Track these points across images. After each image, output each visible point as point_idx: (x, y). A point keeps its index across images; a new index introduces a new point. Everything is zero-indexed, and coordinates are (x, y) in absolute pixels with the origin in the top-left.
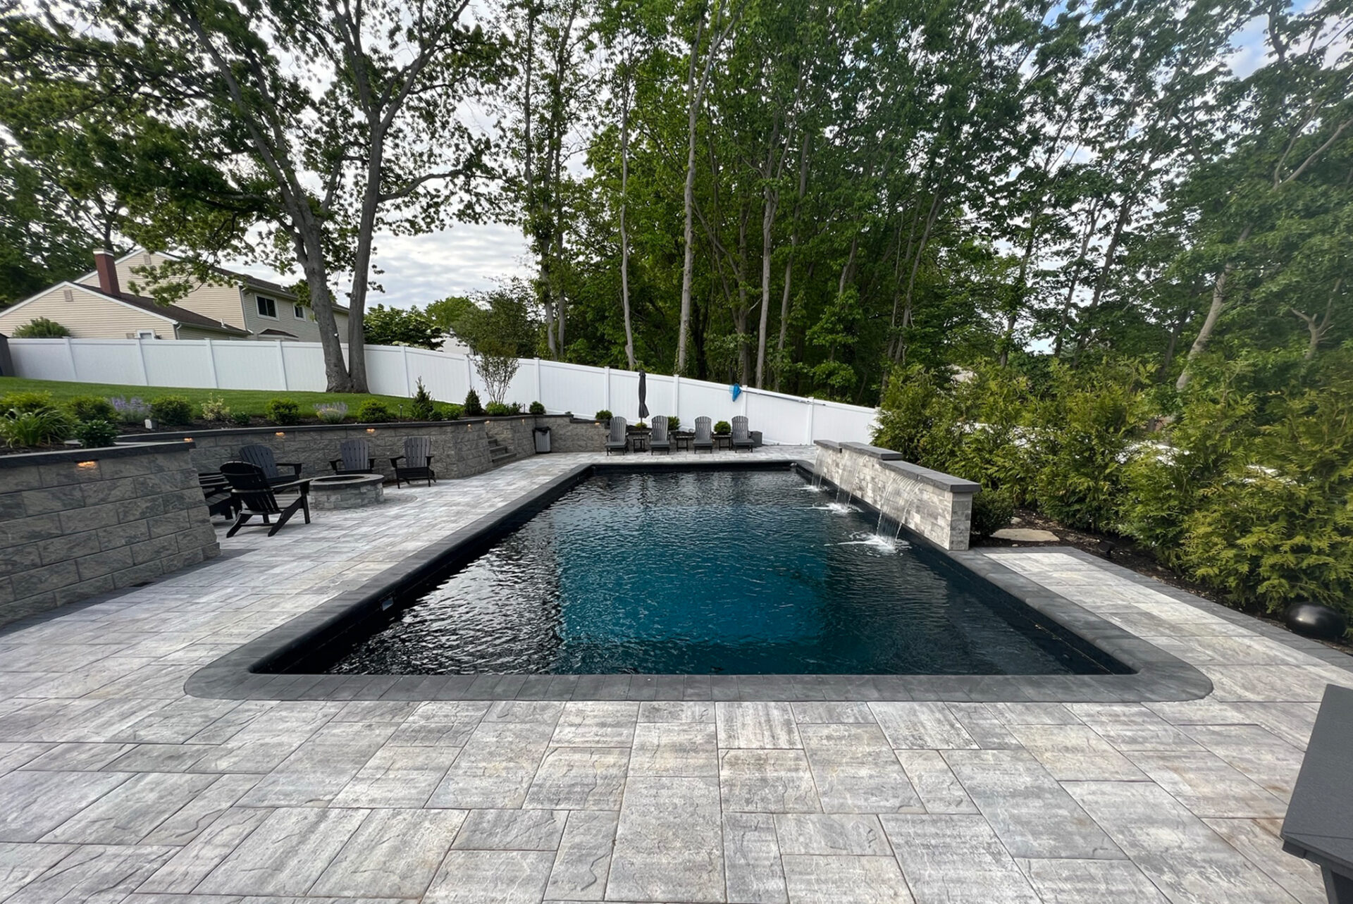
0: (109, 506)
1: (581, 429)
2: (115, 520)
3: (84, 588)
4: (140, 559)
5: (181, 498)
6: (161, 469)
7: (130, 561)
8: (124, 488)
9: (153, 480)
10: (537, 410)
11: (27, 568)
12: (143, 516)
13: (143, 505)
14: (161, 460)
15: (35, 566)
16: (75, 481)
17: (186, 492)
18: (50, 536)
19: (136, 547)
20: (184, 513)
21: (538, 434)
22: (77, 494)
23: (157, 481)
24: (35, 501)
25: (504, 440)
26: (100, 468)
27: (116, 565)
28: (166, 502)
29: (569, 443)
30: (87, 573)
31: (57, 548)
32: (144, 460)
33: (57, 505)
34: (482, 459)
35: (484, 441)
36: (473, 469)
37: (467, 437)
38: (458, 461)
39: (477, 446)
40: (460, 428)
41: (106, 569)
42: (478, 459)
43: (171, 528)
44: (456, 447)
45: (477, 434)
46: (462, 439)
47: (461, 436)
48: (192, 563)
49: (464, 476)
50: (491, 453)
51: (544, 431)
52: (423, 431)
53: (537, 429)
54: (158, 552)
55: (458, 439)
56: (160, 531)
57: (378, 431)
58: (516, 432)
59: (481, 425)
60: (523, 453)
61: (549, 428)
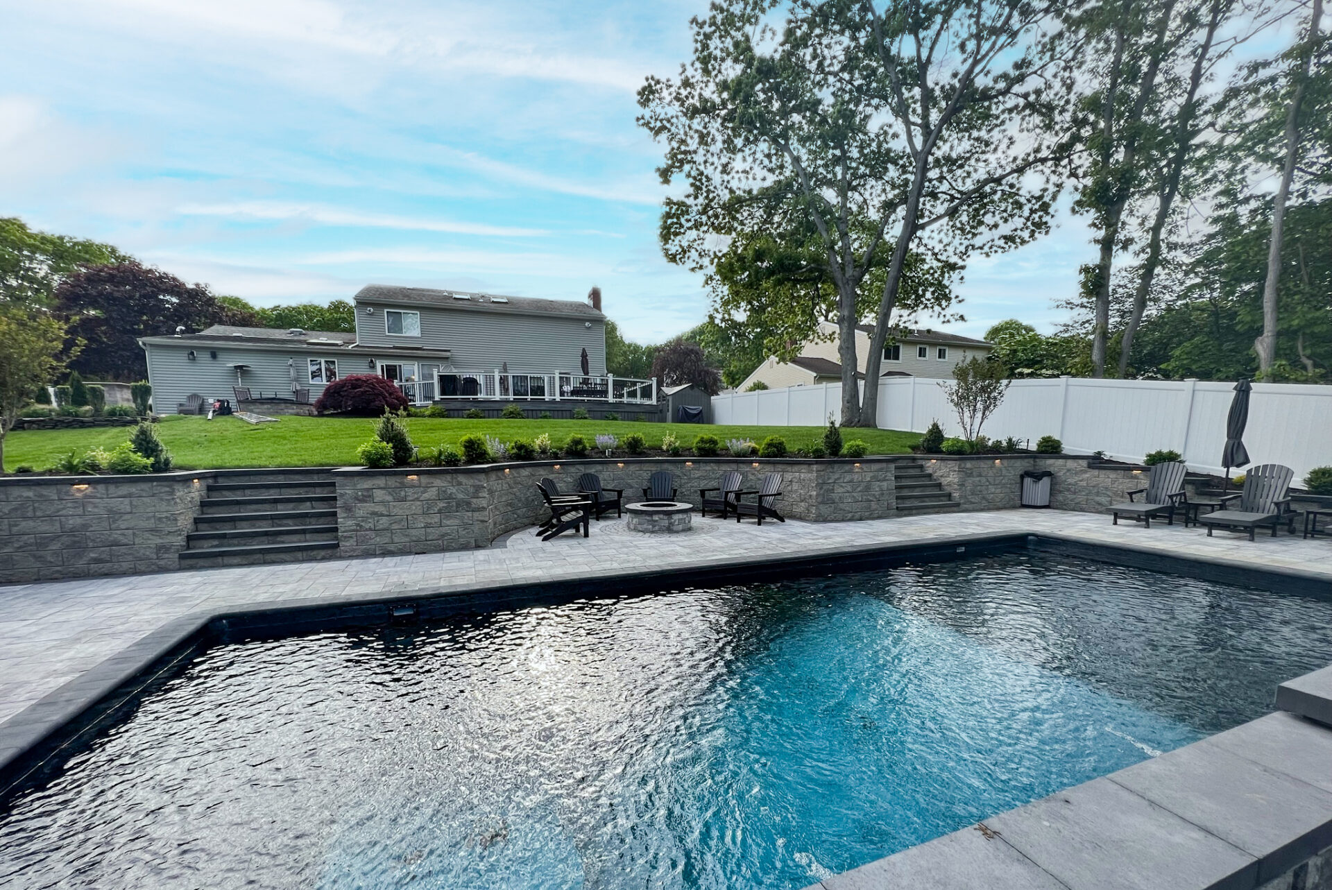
0: (419, 503)
1: (1105, 478)
2: (421, 511)
3: (392, 547)
4: (430, 538)
5: (468, 504)
6: (460, 484)
7: (423, 538)
8: (432, 493)
9: (451, 490)
10: (1050, 448)
11: (367, 530)
12: (440, 512)
13: (441, 504)
14: (461, 478)
15: (370, 529)
16: (403, 486)
17: (474, 500)
18: (382, 515)
19: (429, 530)
20: (470, 514)
21: (1028, 481)
22: (403, 493)
23: (454, 491)
24: (379, 495)
25: (949, 485)
26: (419, 480)
27: (414, 539)
28: (458, 505)
29: (1081, 498)
30: (396, 540)
31: (384, 521)
32: (449, 477)
33: (389, 498)
34: (874, 505)
35: (885, 484)
36: (850, 515)
37: (848, 478)
38: (820, 503)
39: (868, 488)
40: (836, 466)
41: (407, 539)
42: (865, 504)
43: (457, 522)
44: (821, 489)
45: (871, 474)
46: (839, 479)
47: (837, 476)
48: (465, 547)
49: (825, 521)
50: (897, 498)
51: (1037, 476)
52: (796, 468)
53: (1027, 474)
54: (443, 536)
55: (829, 479)
56: (448, 523)
57: (762, 466)
58: (971, 475)
59: (884, 465)
60: (985, 503)
61: (1049, 474)
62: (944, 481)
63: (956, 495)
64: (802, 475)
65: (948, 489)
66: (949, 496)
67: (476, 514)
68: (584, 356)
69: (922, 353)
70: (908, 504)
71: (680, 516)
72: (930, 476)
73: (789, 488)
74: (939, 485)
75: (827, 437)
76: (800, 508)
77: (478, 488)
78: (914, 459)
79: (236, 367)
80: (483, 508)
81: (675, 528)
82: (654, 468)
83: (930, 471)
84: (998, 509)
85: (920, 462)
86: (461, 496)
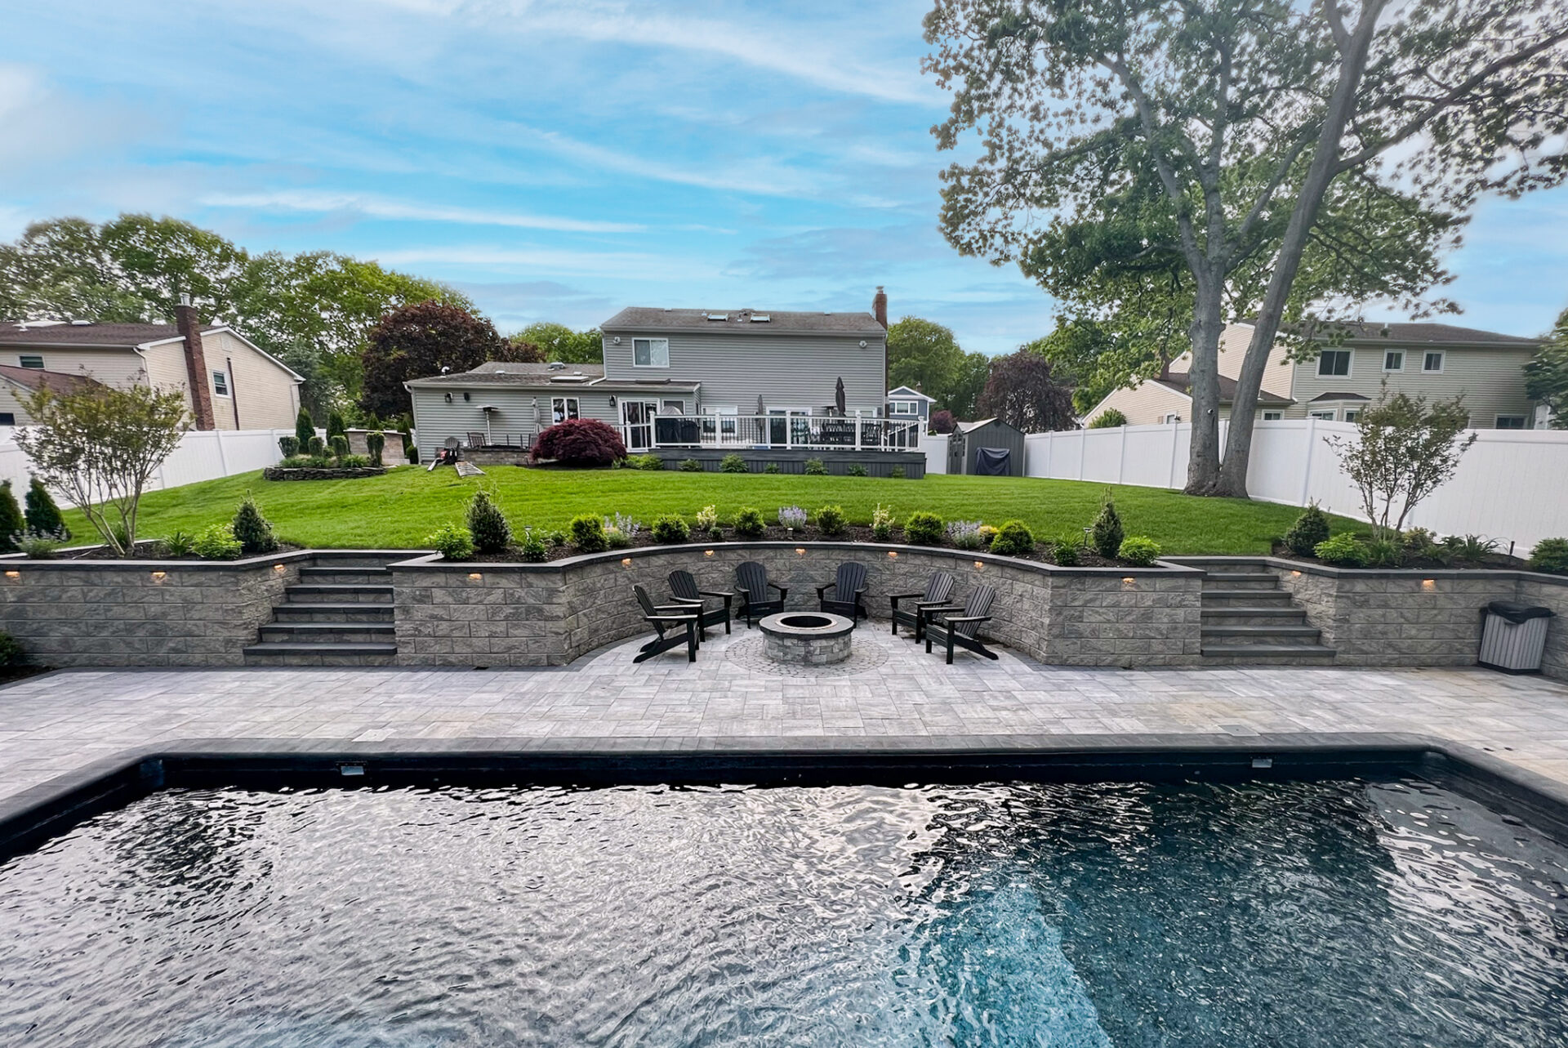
0: (481, 607)
2: (485, 617)
3: (452, 658)
4: (495, 650)
5: (540, 611)
6: (530, 585)
7: (487, 649)
8: (497, 596)
9: (520, 592)
10: (1559, 561)
11: (426, 636)
12: (506, 618)
13: (508, 610)
14: (531, 578)
15: (429, 635)
16: (465, 585)
17: (546, 607)
18: (442, 619)
19: (493, 640)
20: (541, 623)
21: (1494, 621)
22: (464, 594)
23: (523, 594)
24: (439, 595)
25: (1319, 617)
26: (483, 579)
27: (477, 650)
28: (528, 612)
30: (457, 649)
31: (444, 627)
32: (516, 577)
33: (450, 600)
34: (1156, 646)
35: (1181, 613)
36: (1109, 659)
37: (1110, 599)
38: (1056, 637)
39: (1147, 617)
40: (1089, 581)
41: (469, 650)
42: (1139, 643)
43: (526, 632)
44: (1060, 614)
45: (1155, 596)
46: (1091, 600)
47: (1089, 596)
48: (534, 666)
49: (1064, 665)
50: (1205, 634)
51: (1514, 616)
52: (1029, 577)
53: (1493, 608)
54: (510, 648)
55: (1074, 600)
56: (516, 632)
57: (986, 567)
58: (1365, 604)
59: (1181, 582)
60: (1391, 654)
61: (1545, 613)
62: (1312, 610)
63: (1329, 636)
64: (1035, 589)
65: (1317, 624)
66: (1318, 636)
67: (549, 624)
68: (840, 387)
69: (1393, 362)
70: (1229, 646)
71: (824, 643)
72: (1289, 596)
73: (1019, 605)
74: (1303, 616)
75: (1099, 526)
76: (1029, 640)
77: (553, 592)
78: (1265, 566)
79: (485, 409)
80: (558, 617)
81: (815, 659)
82: (846, 558)
83: (1289, 589)
84: (1422, 666)
85: (1275, 572)
86: (531, 601)
